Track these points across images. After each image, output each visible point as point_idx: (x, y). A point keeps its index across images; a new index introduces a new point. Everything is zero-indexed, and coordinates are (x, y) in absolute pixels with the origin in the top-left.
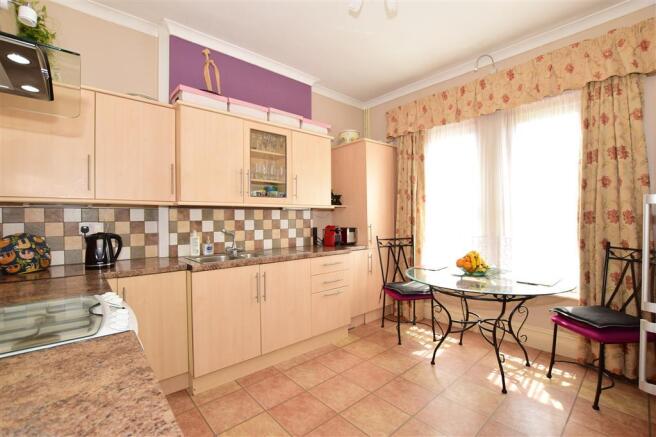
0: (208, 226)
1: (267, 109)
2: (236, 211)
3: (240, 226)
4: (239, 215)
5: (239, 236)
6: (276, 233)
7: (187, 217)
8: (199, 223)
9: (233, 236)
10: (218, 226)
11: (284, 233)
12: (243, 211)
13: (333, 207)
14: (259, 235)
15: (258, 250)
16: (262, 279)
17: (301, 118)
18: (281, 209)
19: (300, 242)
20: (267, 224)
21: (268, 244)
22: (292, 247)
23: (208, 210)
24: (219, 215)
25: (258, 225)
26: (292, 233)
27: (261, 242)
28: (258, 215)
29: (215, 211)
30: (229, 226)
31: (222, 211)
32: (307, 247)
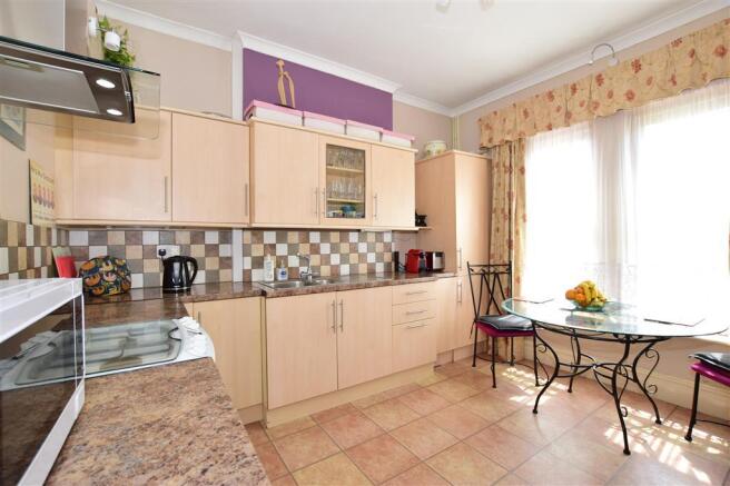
0: (282, 249)
1: (343, 122)
2: (312, 234)
3: (315, 249)
4: (315, 238)
5: (315, 260)
6: (354, 258)
7: (261, 240)
8: (273, 246)
9: (308, 260)
10: (293, 250)
11: (362, 257)
12: (318, 234)
13: (417, 229)
14: (335, 259)
15: (335, 277)
16: (339, 307)
17: (382, 129)
18: (359, 231)
19: (380, 268)
20: (345, 248)
21: (345, 270)
22: (372, 273)
23: (282, 232)
24: (294, 237)
25: (335, 249)
26: (371, 258)
27: (338, 266)
28: (335, 237)
29: (290, 233)
30: (304, 249)
31: (297, 233)
32: (387, 273)
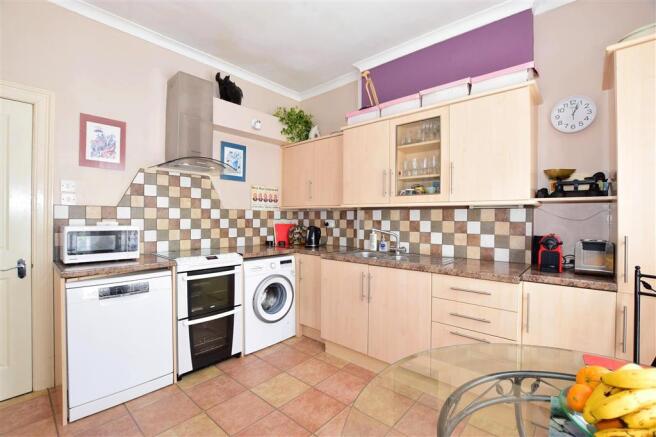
0: (386, 226)
2: (411, 212)
3: (415, 227)
5: (414, 237)
7: (371, 217)
8: (379, 223)
10: (395, 226)
11: (473, 239)
14: (436, 238)
15: (436, 256)
18: (467, 207)
19: (502, 255)
20: (448, 227)
21: (448, 251)
22: (487, 259)
24: (395, 215)
25: (436, 227)
26: (488, 241)
27: (438, 247)
28: (437, 215)
29: (392, 211)
30: (405, 226)
31: (398, 212)
32: (516, 262)
